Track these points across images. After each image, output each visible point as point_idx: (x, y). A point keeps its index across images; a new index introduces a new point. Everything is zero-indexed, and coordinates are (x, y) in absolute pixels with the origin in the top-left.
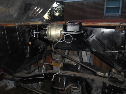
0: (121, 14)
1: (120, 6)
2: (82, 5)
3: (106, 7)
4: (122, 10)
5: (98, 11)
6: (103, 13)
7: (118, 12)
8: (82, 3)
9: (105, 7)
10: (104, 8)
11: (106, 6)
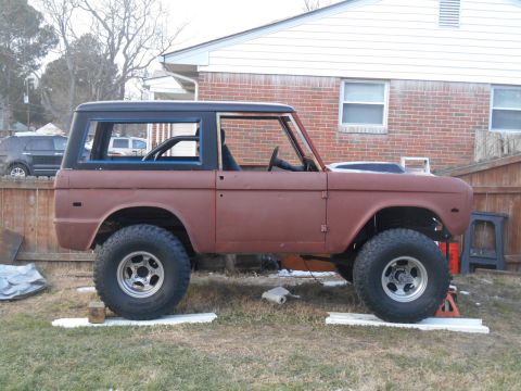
0: (390, 128)
1: (386, 103)
2: (266, 87)
3: (345, 105)
4: (390, 116)
5: (319, 113)
6: (337, 122)
7: (381, 122)
8: (265, 83)
9: (342, 102)
10: (338, 106)
11: (345, 99)
